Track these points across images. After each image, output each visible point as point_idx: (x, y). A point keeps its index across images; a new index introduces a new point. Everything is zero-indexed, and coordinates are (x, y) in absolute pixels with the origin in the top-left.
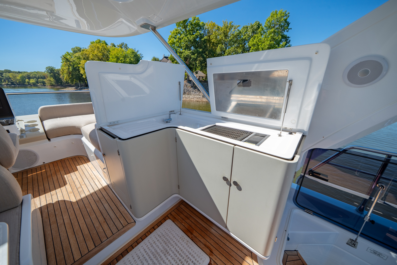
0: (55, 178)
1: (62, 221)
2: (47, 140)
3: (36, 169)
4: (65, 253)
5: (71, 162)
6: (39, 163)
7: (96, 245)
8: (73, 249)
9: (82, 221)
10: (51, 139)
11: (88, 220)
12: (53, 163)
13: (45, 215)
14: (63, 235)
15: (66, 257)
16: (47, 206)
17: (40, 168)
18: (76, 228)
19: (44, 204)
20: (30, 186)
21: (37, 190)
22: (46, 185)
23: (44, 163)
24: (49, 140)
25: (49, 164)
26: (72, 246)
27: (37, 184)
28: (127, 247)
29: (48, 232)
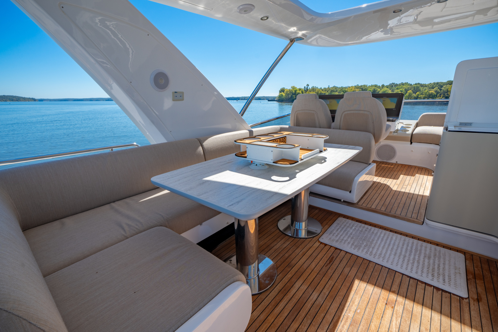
0: (395, 173)
1: (380, 192)
2: (410, 143)
3: (389, 164)
4: (370, 202)
5: (416, 170)
6: (393, 161)
7: (386, 211)
8: (374, 204)
9: (389, 199)
10: (413, 143)
11: (393, 201)
12: (402, 165)
13: (375, 185)
14: (375, 197)
15: (369, 204)
16: (379, 183)
17: (392, 164)
18: (384, 199)
19: (378, 181)
20: (379, 171)
21: (381, 173)
22: (387, 174)
23: (397, 162)
24: (411, 143)
25: (399, 165)
26: (375, 203)
27: (383, 171)
28: (403, 233)
29: (370, 191)
